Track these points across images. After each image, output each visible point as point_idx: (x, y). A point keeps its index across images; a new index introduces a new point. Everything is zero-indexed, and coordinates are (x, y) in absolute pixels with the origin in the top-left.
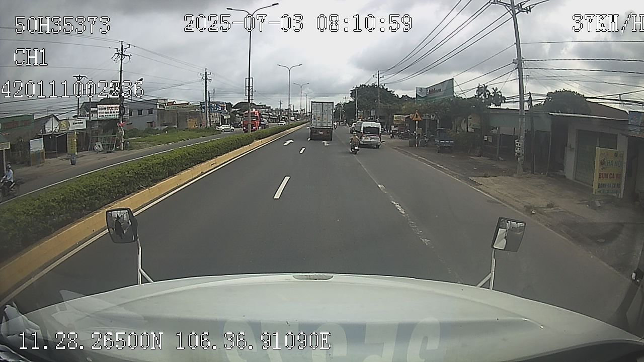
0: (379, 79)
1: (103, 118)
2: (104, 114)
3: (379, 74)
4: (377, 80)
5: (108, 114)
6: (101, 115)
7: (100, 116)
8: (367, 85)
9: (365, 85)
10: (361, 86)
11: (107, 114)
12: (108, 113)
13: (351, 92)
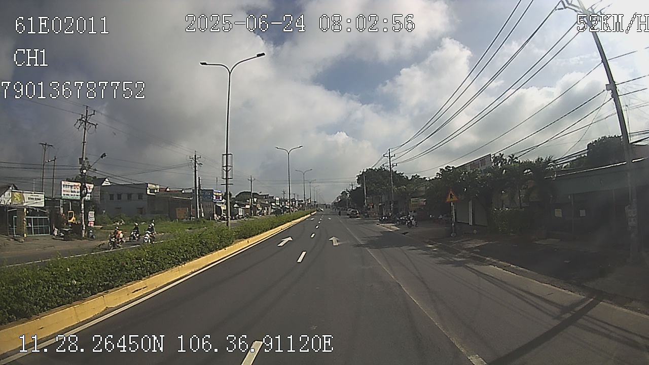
0: (390, 158)
1: (69, 197)
2: (70, 193)
3: (389, 153)
4: (389, 159)
5: (76, 194)
6: (66, 193)
7: (64, 195)
8: (374, 168)
9: (372, 169)
10: (367, 170)
11: (73, 194)
12: (75, 192)
13: (357, 178)
